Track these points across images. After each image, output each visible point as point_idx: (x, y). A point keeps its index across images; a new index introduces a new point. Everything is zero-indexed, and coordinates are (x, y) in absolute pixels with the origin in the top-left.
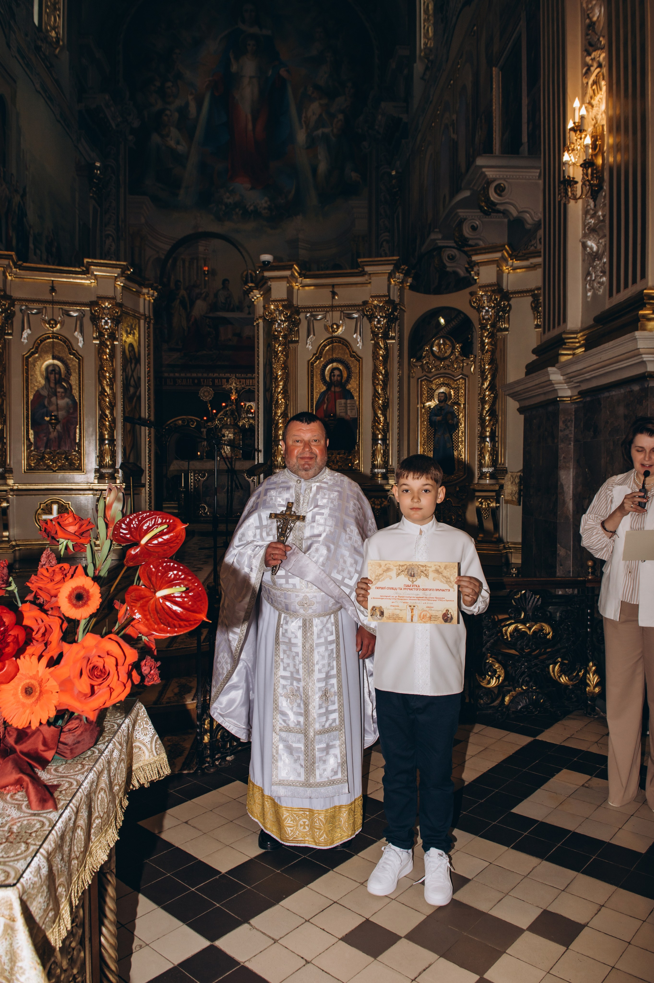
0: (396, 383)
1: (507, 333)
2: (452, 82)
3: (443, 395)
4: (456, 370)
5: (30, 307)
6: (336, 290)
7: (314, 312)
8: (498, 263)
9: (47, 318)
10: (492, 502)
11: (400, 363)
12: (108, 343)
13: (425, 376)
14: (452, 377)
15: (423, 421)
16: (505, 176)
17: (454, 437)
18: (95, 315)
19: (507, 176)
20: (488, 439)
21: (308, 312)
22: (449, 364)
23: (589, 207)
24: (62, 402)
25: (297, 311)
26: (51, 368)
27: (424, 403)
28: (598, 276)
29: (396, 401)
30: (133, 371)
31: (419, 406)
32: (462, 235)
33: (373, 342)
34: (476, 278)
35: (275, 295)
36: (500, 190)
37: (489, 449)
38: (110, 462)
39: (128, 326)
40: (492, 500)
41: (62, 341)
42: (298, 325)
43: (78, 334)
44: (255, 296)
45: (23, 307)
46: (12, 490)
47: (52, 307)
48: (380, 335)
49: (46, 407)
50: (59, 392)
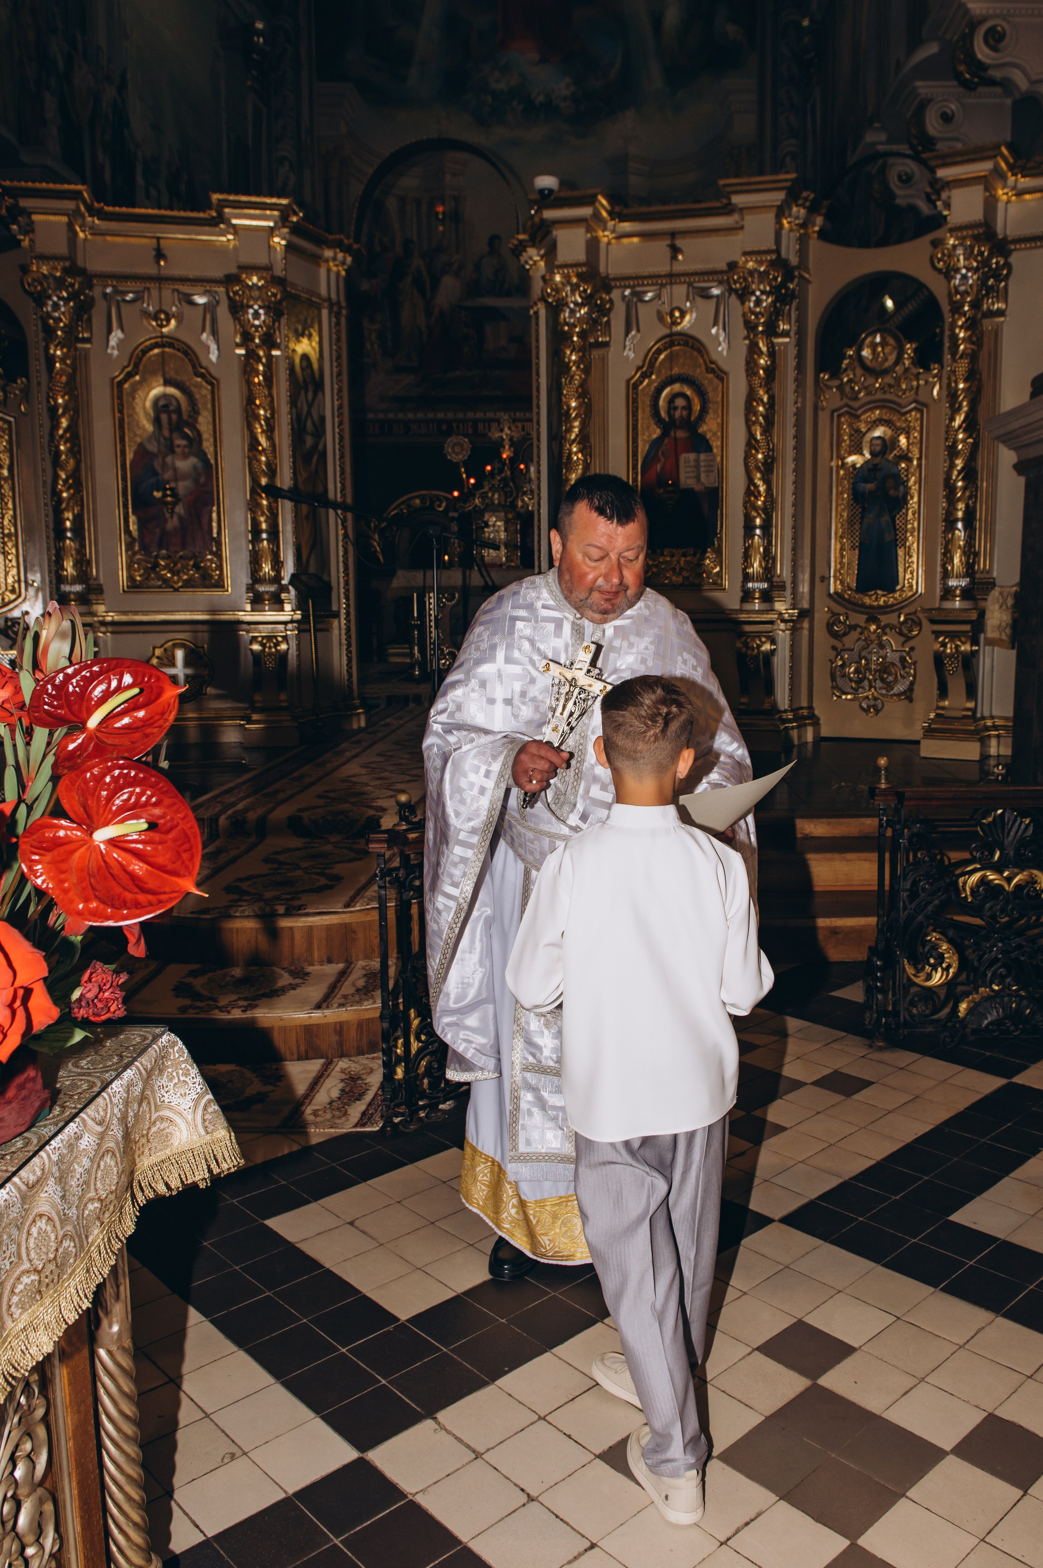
0: (791, 420)
1: (1002, 319)
3: (879, 442)
4: (904, 393)
5: (121, 288)
6: (679, 243)
7: (638, 285)
8: (987, 182)
9: (151, 308)
10: (964, 643)
11: (800, 382)
12: (261, 353)
13: (847, 405)
14: (895, 407)
15: (842, 493)
16: (1005, 11)
17: (898, 522)
18: (235, 302)
19: (1009, 11)
20: (960, 525)
21: (626, 287)
22: (892, 382)
24: (185, 465)
25: (606, 284)
26: (162, 403)
27: (843, 459)
29: (790, 454)
31: (833, 464)
33: (747, 342)
34: (945, 213)
35: (563, 255)
36: (995, 38)
37: (962, 543)
38: (272, 574)
39: (298, 321)
40: (963, 639)
41: (179, 350)
42: (607, 312)
43: (208, 338)
44: (531, 258)
45: (109, 290)
46: (103, 623)
47: (160, 289)
48: (760, 329)
49: (155, 473)
50: (179, 446)
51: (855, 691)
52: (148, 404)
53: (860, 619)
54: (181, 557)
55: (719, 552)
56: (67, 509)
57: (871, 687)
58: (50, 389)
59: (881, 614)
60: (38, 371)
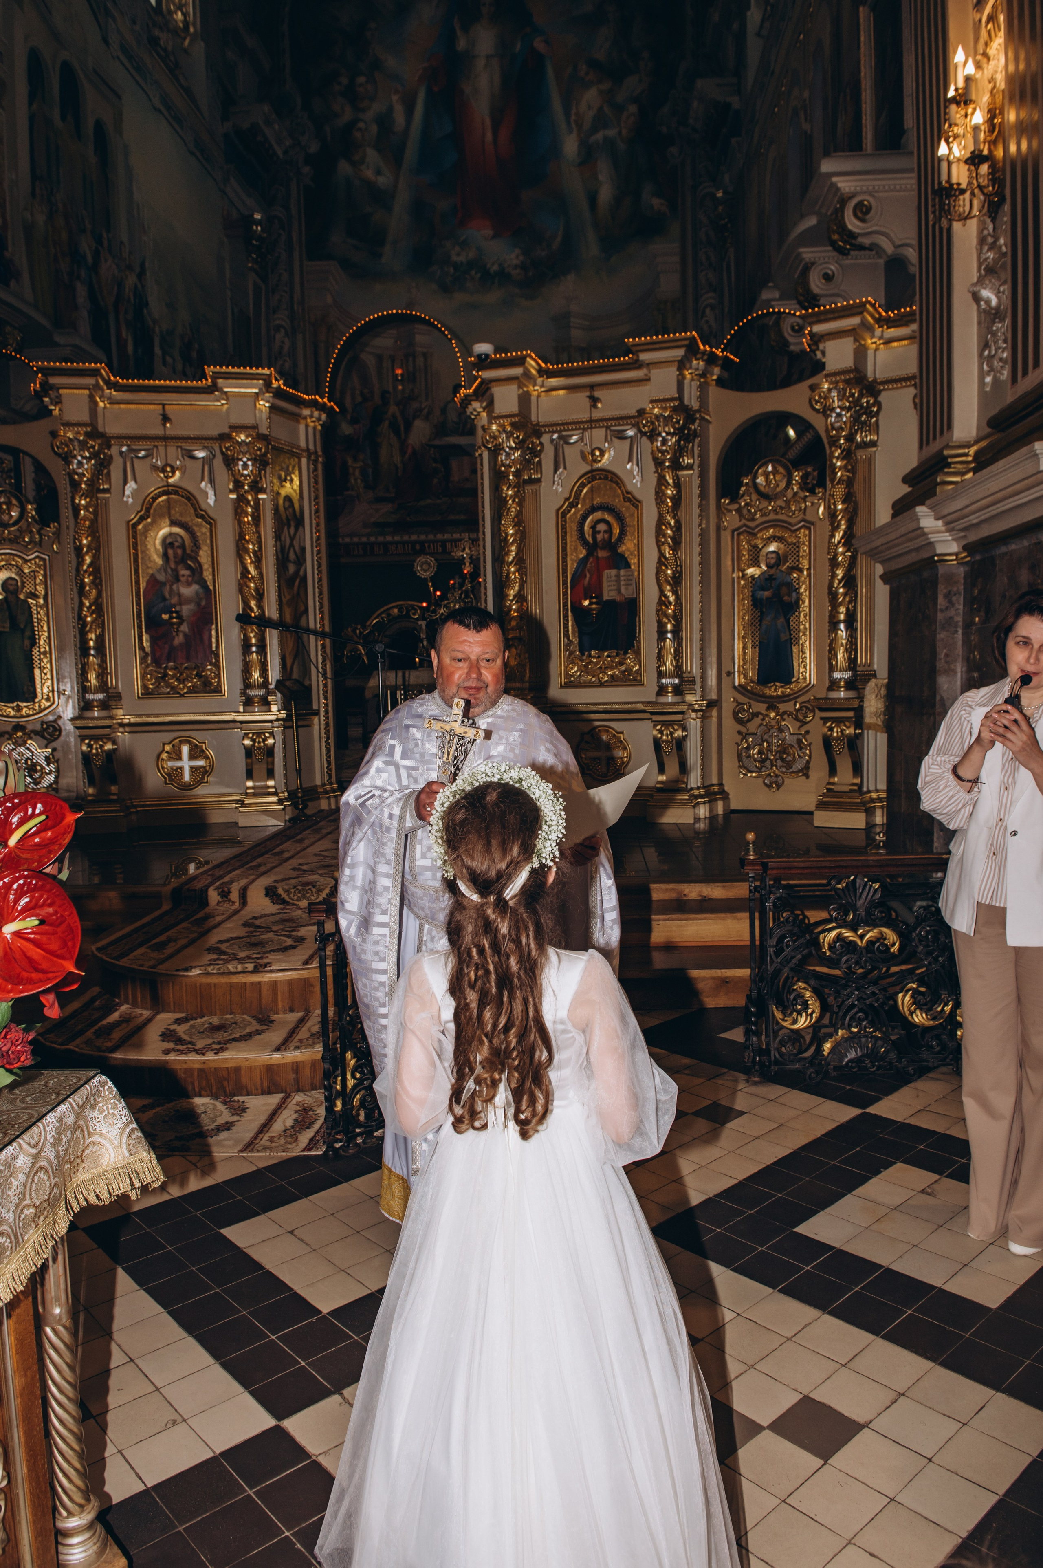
0: (696, 539)
1: (874, 449)
2: (802, 37)
3: (774, 555)
4: (794, 514)
5: (134, 447)
6: (597, 394)
7: (565, 430)
8: (857, 334)
9: (159, 463)
10: (848, 727)
11: (703, 507)
12: (250, 498)
13: (745, 525)
14: (786, 526)
15: (743, 599)
16: (871, 188)
17: (792, 623)
18: (228, 456)
19: (874, 188)
20: (842, 626)
21: (554, 432)
22: (783, 504)
23: (985, 232)
24: (188, 591)
25: (537, 431)
26: (169, 540)
27: (743, 571)
28: (1000, 348)
29: (697, 568)
30: (292, 539)
31: (734, 575)
32: (808, 291)
33: (656, 476)
34: (824, 360)
35: (500, 408)
36: (863, 211)
37: (844, 642)
38: (261, 680)
39: (282, 469)
40: (848, 724)
41: (182, 496)
42: (538, 454)
43: (206, 486)
44: (475, 410)
45: (124, 449)
46: (122, 725)
47: (166, 446)
48: (667, 464)
49: (164, 599)
50: (183, 576)
51: (759, 769)
52: (158, 542)
53: (761, 707)
54: (186, 668)
55: (638, 653)
56: (90, 631)
57: (772, 765)
58: (76, 532)
59: (779, 703)
60: (67, 517)
